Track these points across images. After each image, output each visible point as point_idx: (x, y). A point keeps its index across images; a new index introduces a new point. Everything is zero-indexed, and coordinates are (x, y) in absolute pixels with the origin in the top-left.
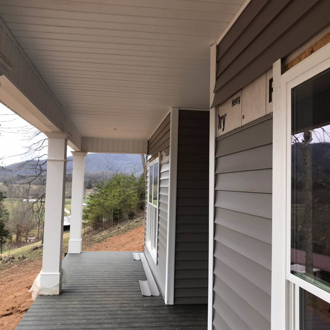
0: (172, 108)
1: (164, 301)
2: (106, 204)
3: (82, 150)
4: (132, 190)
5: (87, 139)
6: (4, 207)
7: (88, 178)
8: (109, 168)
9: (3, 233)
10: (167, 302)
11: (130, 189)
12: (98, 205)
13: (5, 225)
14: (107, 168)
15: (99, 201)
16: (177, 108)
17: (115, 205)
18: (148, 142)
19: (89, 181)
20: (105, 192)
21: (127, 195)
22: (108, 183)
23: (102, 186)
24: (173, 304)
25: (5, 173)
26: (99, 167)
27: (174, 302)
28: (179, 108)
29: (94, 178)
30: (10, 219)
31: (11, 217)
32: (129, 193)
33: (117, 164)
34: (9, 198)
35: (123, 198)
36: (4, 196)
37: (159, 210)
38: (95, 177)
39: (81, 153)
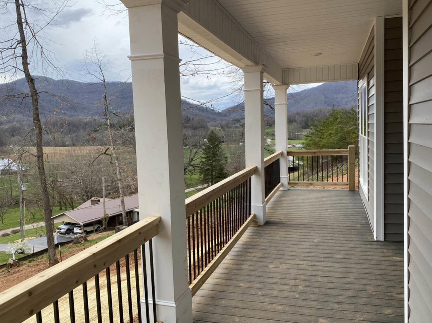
0: (375, 18)
1: (374, 237)
2: (322, 143)
3: (284, 82)
4: (352, 126)
5: (288, 70)
6: (222, 151)
7: (304, 117)
8: (327, 104)
9: (223, 175)
10: (376, 237)
11: (349, 125)
12: (314, 145)
13: (225, 168)
14: (325, 104)
15: (313, 140)
16: (382, 17)
17: (332, 143)
18: (358, 64)
19: (305, 120)
20: (321, 130)
21: (347, 132)
22: (324, 120)
23: (317, 124)
24: (383, 240)
25: (221, 117)
26: (316, 104)
27: (385, 238)
28: (385, 16)
29: (310, 117)
30: (229, 162)
31: (229, 160)
32: (349, 129)
33: (337, 98)
34: (227, 143)
35: (341, 136)
36: (222, 141)
37: (368, 140)
38: (311, 115)
39: (283, 86)
